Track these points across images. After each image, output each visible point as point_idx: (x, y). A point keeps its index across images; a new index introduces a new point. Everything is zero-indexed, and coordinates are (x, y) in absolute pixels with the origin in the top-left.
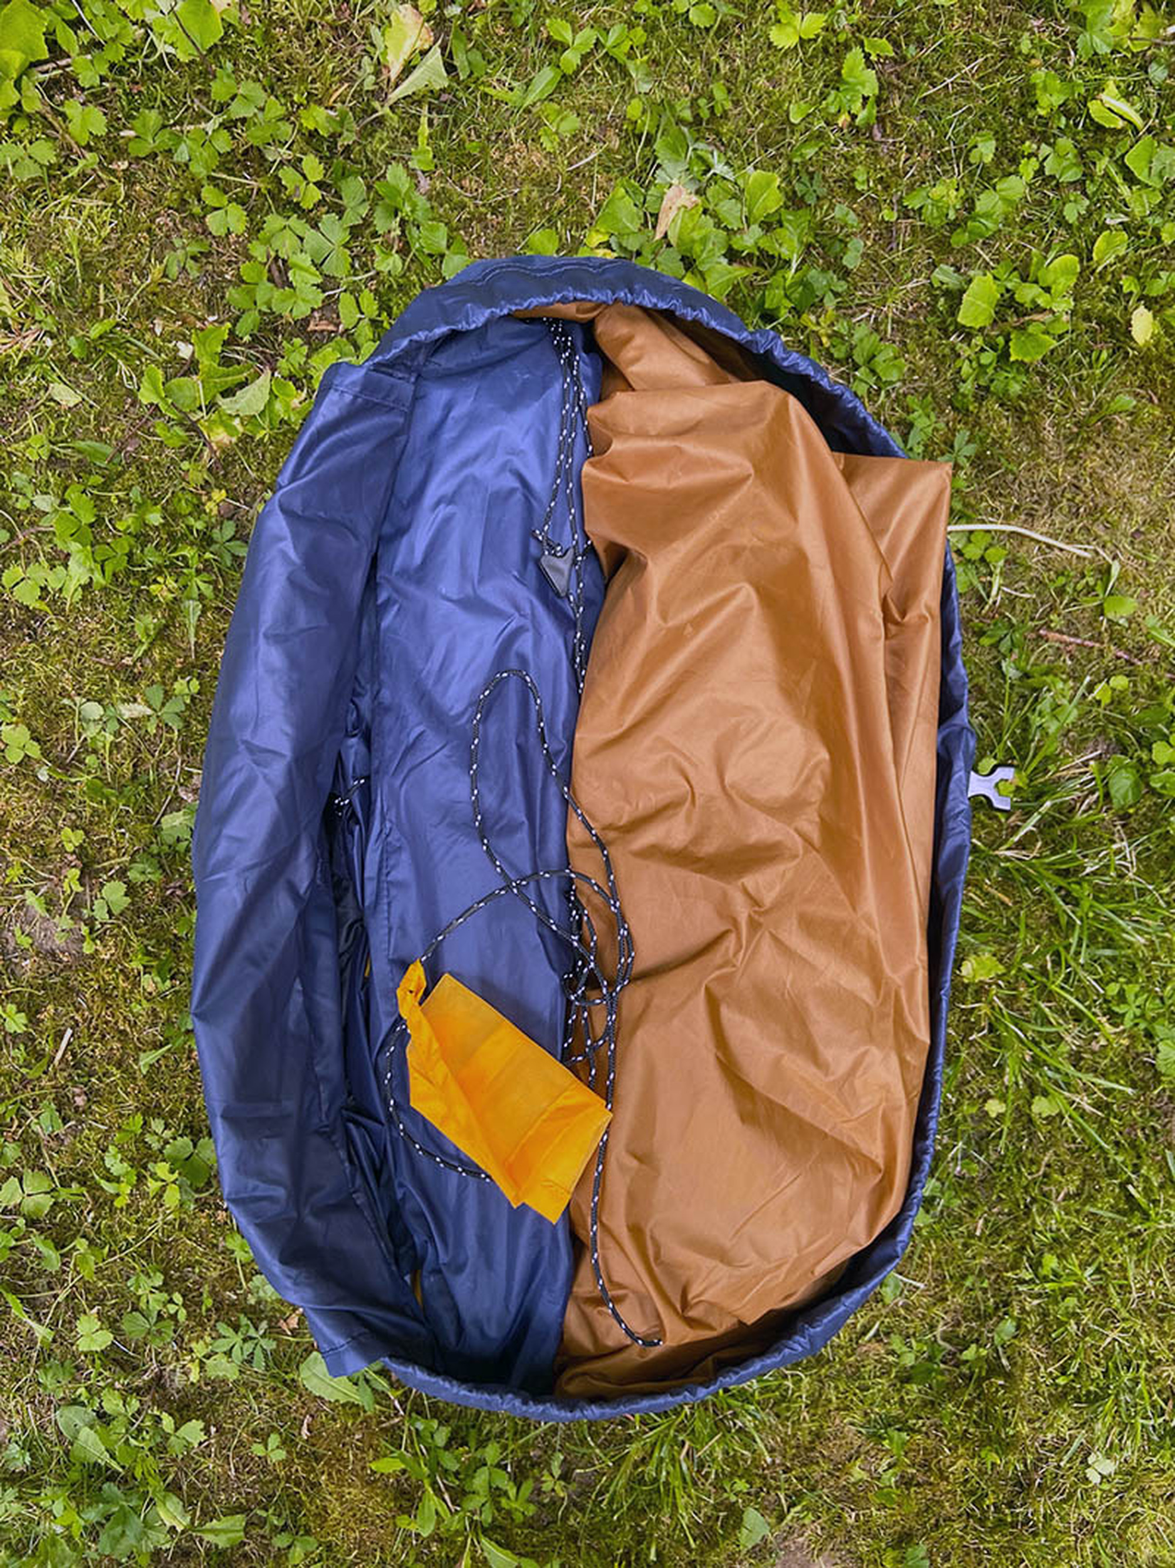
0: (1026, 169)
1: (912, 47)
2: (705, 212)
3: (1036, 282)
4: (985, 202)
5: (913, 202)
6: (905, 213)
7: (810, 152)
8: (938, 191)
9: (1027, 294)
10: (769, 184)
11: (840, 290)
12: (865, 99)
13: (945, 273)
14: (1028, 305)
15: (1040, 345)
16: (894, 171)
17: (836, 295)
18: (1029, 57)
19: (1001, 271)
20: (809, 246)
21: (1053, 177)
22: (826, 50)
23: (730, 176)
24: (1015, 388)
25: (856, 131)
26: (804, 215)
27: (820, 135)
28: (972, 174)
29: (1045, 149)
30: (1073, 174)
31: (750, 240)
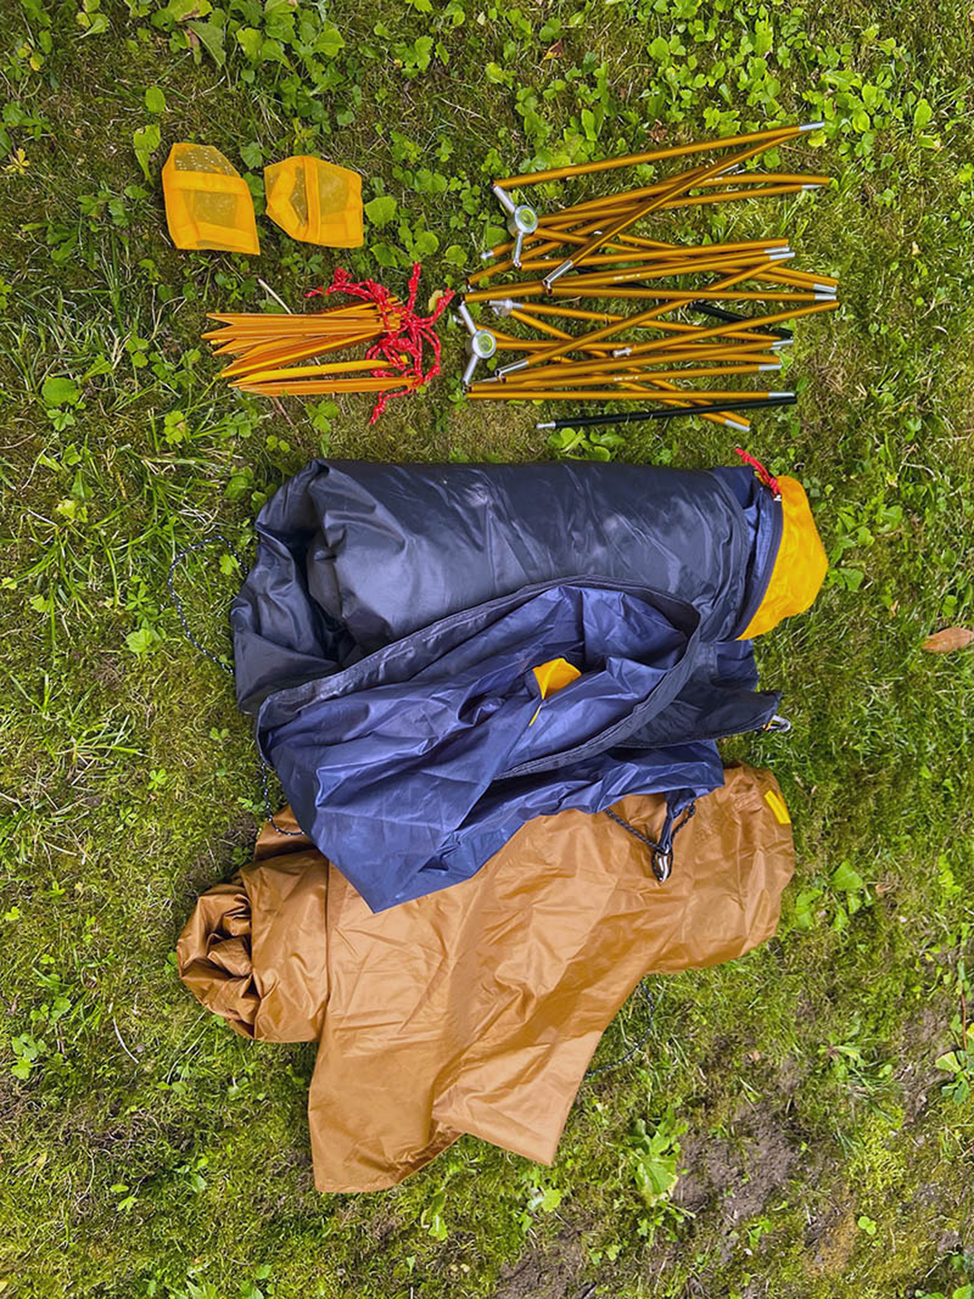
0: (455, 185)
1: (457, 73)
2: (295, 15)
3: (413, 231)
4: (424, 173)
5: (395, 137)
6: (387, 137)
7: (370, 54)
8: (409, 145)
9: (404, 233)
10: (338, 42)
11: (325, 130)
12: (416, 67)
13: (379, 183)
14: (401, 240)
15: (390, 261)
16: (399, 113)
17: (321, 131)
18: (498, 141)
19: (404, 212)
20: (330, 93)
21: (461, 201)
22: (419, 24)
23: (323, 16)
24: (362, 268)
25: (399, 76)
26: (341, 78)
27: (381, 55)
28: (429, 156)
29: (467, 184)
30: (469, 209)
31: (303, 51)
